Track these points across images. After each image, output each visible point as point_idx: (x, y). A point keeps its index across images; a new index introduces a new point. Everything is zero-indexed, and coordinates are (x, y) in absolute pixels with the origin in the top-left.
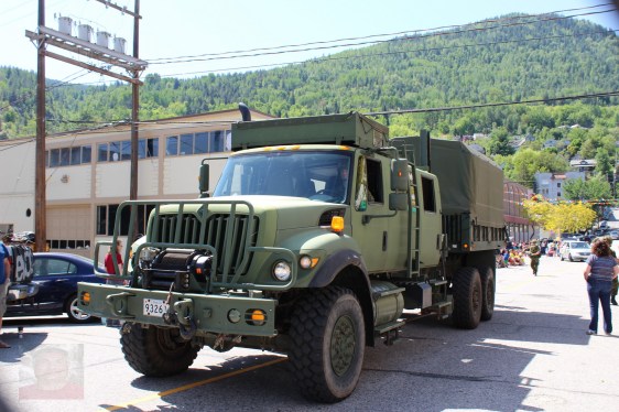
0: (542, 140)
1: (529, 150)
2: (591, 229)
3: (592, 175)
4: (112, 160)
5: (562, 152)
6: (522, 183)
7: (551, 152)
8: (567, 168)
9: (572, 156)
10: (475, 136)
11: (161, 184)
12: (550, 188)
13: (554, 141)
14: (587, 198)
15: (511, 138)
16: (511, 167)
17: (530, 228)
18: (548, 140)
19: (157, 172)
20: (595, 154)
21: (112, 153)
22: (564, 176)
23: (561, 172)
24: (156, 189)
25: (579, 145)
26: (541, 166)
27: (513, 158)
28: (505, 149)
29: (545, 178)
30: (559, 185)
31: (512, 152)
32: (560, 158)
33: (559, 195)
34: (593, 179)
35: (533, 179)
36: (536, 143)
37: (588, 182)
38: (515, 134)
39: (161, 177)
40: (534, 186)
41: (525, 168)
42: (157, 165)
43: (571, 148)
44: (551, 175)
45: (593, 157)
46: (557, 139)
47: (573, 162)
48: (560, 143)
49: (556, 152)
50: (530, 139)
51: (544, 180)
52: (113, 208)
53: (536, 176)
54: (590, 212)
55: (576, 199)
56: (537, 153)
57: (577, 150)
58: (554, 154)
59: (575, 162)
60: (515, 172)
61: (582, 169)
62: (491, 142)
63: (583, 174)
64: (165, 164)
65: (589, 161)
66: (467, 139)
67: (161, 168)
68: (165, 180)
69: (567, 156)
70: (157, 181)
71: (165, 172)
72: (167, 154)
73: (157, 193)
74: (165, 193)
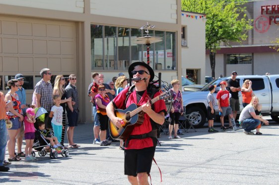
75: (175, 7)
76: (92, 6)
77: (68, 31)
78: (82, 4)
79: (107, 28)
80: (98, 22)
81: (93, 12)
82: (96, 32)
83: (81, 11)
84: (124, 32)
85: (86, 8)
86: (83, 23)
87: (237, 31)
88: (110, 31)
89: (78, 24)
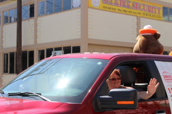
4: (11, 22)
11: (36, 37)
19: (33, 29)
21: (11, 18)
24: (33, 40)
39: (36, 31)
42: (33, 23)
52: (12, 54)
64: (38, 22)
67: (36, 25)
68: (38, 34)
70: (33, 34)
71: (38, 28)
72: (39, 15)
73: (33, 43)
74: (38, 42)
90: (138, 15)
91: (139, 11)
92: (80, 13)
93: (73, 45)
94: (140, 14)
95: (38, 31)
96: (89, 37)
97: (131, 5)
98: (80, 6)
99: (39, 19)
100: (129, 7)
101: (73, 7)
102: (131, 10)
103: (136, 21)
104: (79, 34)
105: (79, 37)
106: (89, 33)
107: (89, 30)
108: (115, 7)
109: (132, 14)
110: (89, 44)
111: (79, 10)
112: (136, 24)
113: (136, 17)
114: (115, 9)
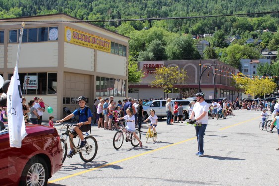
0: (245, 39)
1: (237, 45)
2: (273, 94)
3: (274, 61)
5: (257, 46)
6: (232, 65)
7: (250, 46)
8: (260, 57)
9: (263, 50)
10: (204, 35)
11: (6, 61)
12: (249, 68)
13: (252, 40)
14: (271, 75)
15: (226, 37)
16: (226, 55)
17: (236, 92)
18: (248, 39)
19: (3, 53)
20: (277, 48)
22: (257, 61)
23: (256, 58)
24: (3, 64)
25: (267, 42)
26: (244, 55)
27: (228, 49)
28: (223, 44)
29: (246, 62)
30: (254, 67)
31: (227, 46)
32: (256, 50)
33: (254, 73)
34: (275, 63)
35: (239, 62)
36: (241, 40)
37: (272, 66)
38: (228, 35)
39: (6, 56)
40: (240, 67)
41: (234, 56)
43: (262, 44)
44: (250, 60)
45: (275, 50)
46: (254, 38)
47: (263, 53)
48: (256, 41)
49: (253, 46)
50: (238, 38)
51: (246, 63)
53: (241, 61)
54: (273, 83)
55: (265, 75)
56: (242, 47)
57: (266, 45)
58: (252, 47)
59: (265, 53)
60: (228, 58)
61: (269, 57)
62: (214, 39)
63: (269, 60)
64: (8, 48)
65: (274, 53)
66: (199, 37)
67: (6, 51)
68: (8, 59)
69: (260, 49)
70: (3, 59)
71: (8, 53)
72: (10, 42)
73: (3, 67)
74: (9, 67)
75: (126, 69)
76: (97, 68)
77: (87, 79)
78: (93, 68)
79: (102, 77)
80: (99, 75)
81: (97, 71)
82: (98, 78)
83: (93, 70)
84: (107, 79)
85: (95, 69)
86: (93, 75)
87: (138, 77)
88: (103, 79)
89: (91, 76)
90: (95, 48)
91: (96, 45)
92: (57, 46)
93: (48, 71)
94: (96, 47)
95: (8, 56)
96: (65, 66)
97: (91, 40)
98: (57, 39)
99: (9, 45)
100: (89, 42)
101: (49, 39)
102: (91, 44)
103: (94, 53)
104: (57, 63)
105: (56, 65)
106: (64, 63)
107: (64, 60)
108: (81, 41)
109: (92, 47)
110: (64, 72)
111: (57, 43)
112: (94, 55)
113: (94, 50)
114: (81, 43)
